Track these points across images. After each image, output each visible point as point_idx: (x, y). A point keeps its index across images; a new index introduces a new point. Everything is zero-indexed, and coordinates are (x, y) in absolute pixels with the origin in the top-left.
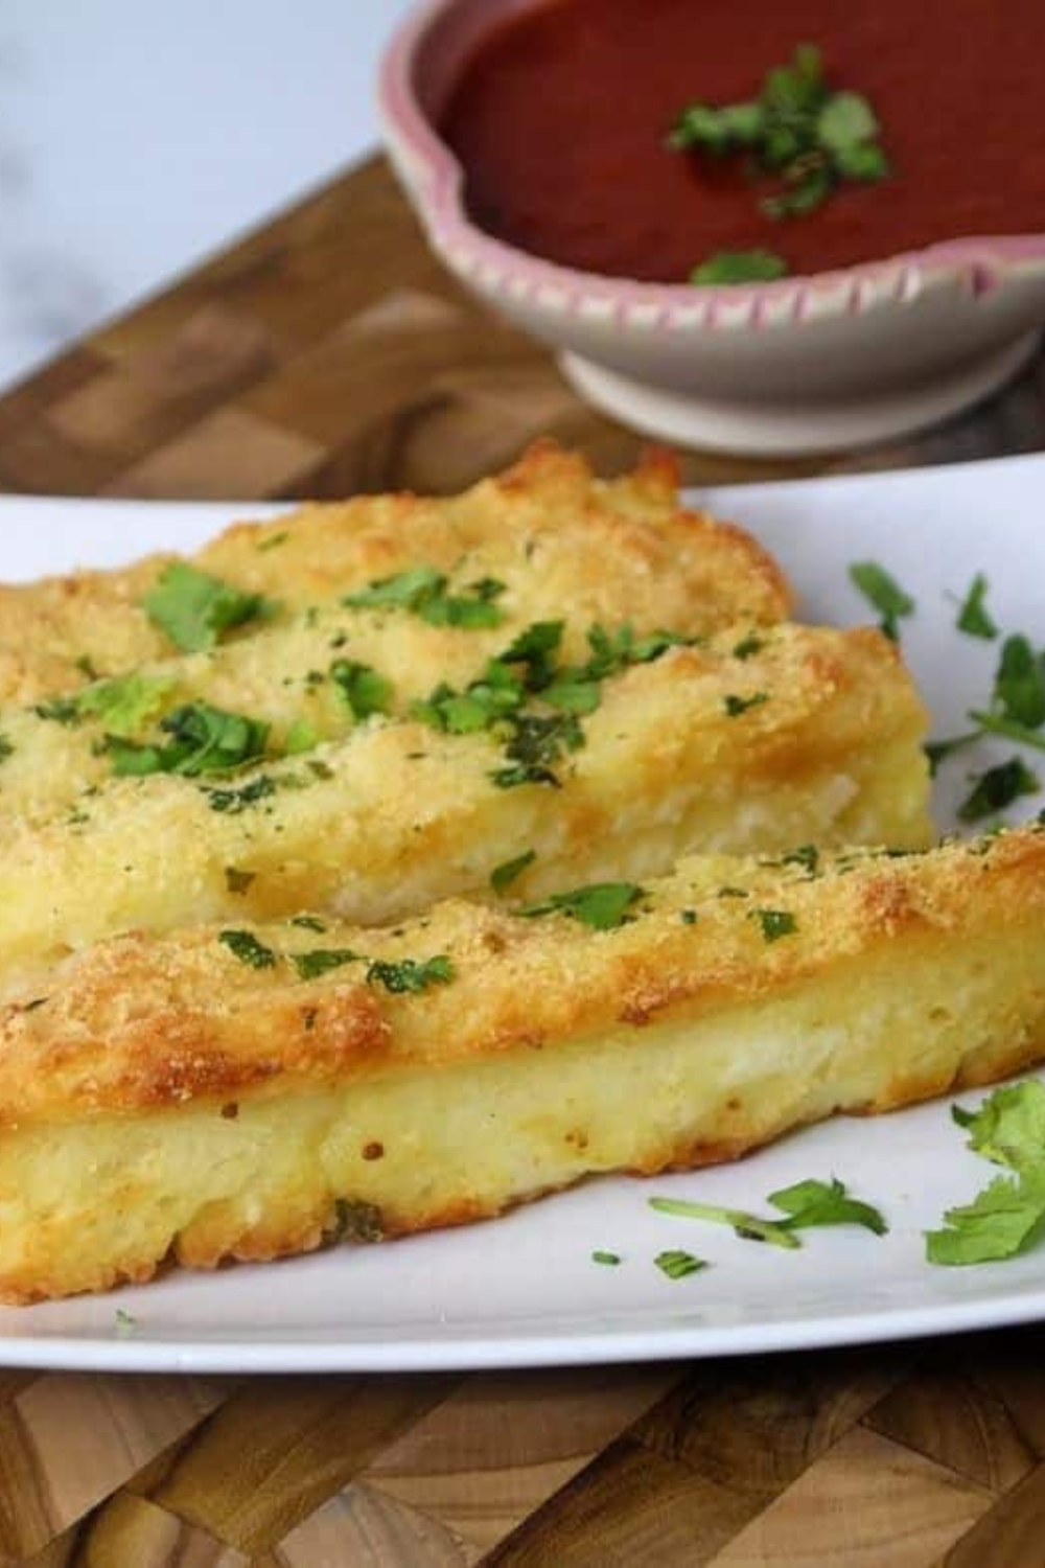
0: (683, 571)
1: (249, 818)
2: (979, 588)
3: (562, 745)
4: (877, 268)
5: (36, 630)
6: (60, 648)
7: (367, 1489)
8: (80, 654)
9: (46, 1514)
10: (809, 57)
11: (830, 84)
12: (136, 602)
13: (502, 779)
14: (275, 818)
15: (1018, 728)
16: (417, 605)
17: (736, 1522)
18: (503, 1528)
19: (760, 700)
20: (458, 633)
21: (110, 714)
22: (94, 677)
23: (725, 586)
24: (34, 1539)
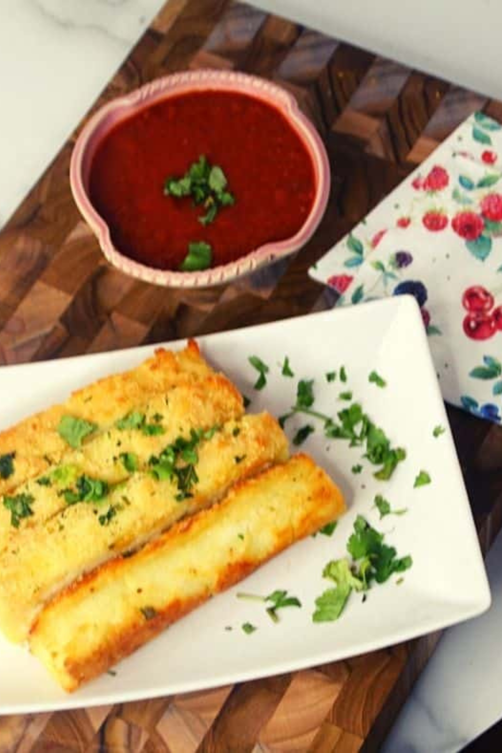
0: (212, 399)
1: (112, 526)
2: (287, 362)
3: (192, 482)
4: (242, 260)
5: (29, 448)
6: (37, 452)
7: (175, 706)
8: (44, 453)
9: (92, 728)
10: (202, 159)
11: (209, 165)
12: (54, 430)
13: (179, 498)
14: (119, 525)
15: (304, 407)
16: (139, 427)
17: (276, 702)
18: (214, 714)
19: (244, 457)
20: (153, 437)
21: (60, 481)
22: (50, 463)
23: (224, 401)
24: (90, 737)
